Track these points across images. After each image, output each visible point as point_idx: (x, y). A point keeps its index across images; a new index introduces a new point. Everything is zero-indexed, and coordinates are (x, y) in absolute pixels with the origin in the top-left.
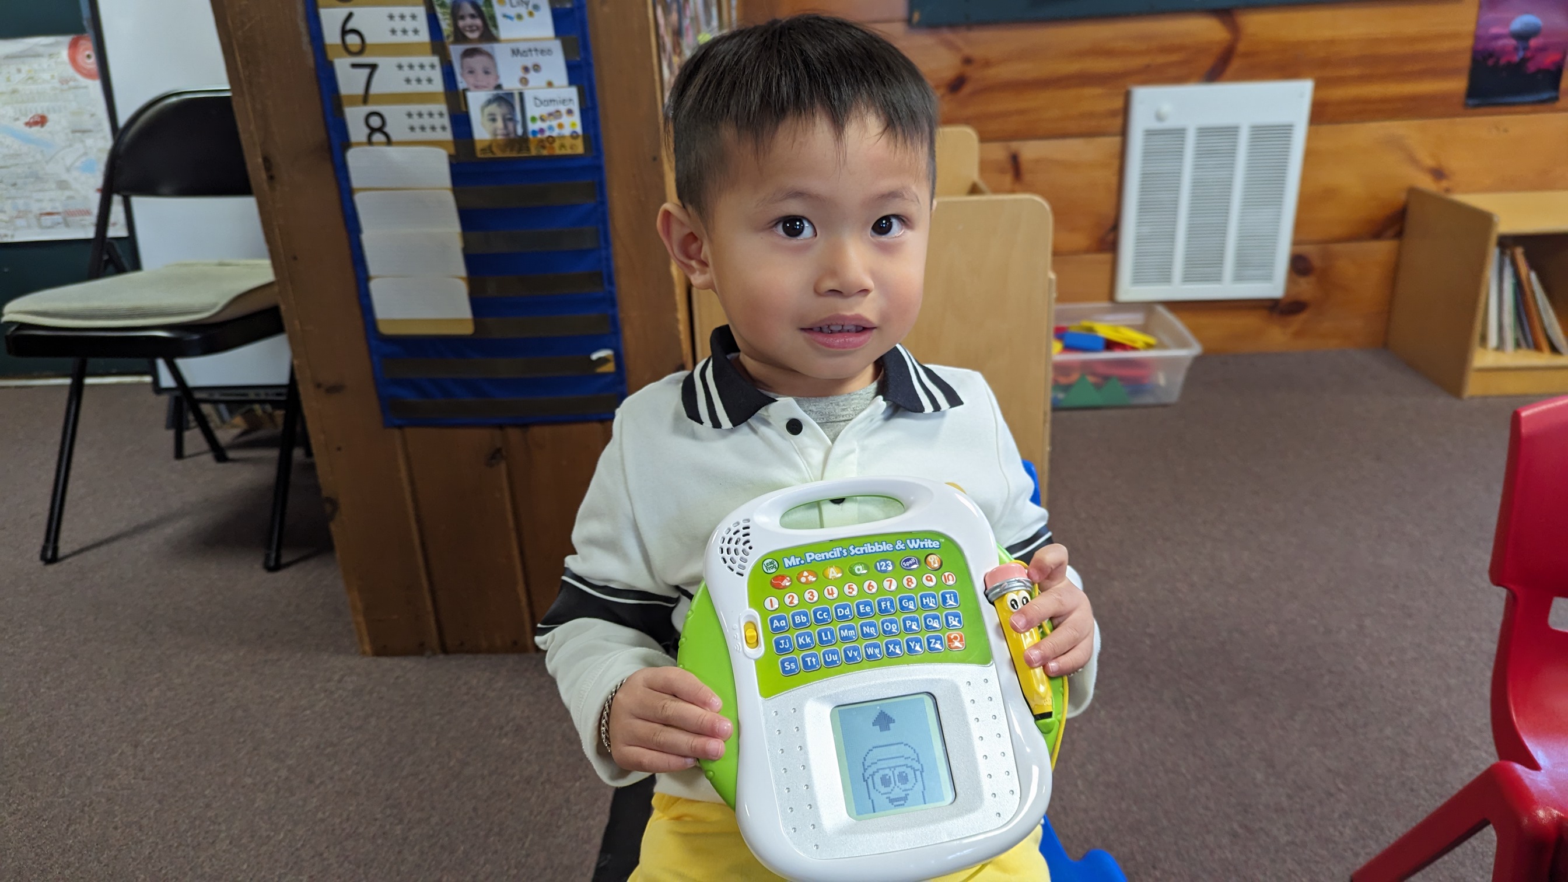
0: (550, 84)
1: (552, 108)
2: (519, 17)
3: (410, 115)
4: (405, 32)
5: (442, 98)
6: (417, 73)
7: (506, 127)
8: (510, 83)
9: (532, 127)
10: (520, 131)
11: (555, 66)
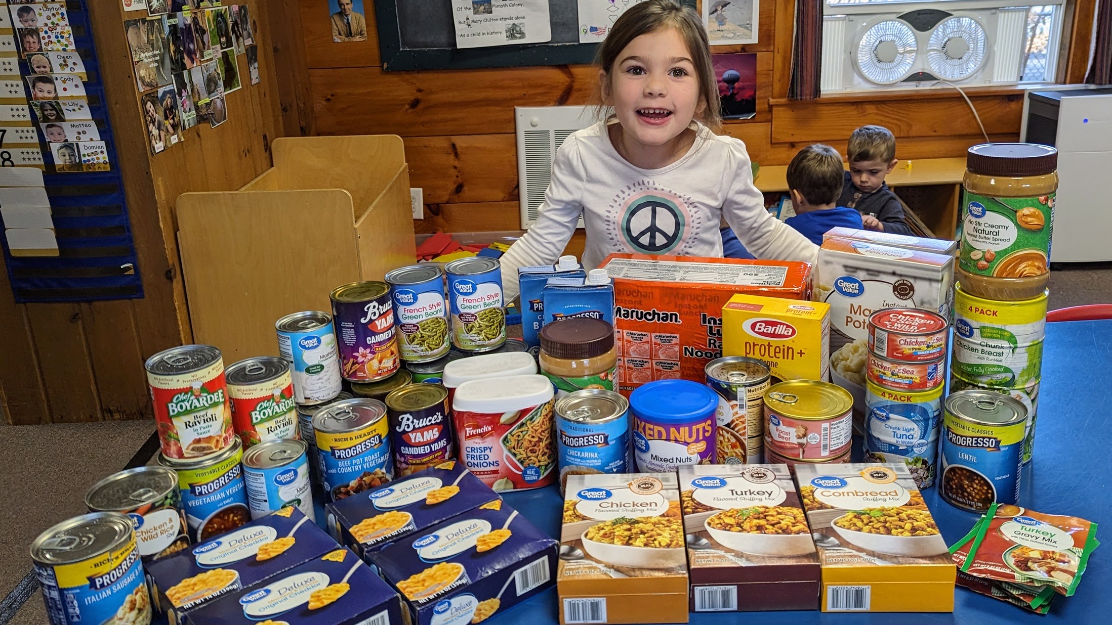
0: (91, 140)
1: (93, 151)
2: (74, 110)
3: (23, 153)
4: (19, 116)
5: (38, 145)
6: (25, 134)
7: (70, 159)
8: (72, 138)
9: (83, 159)
10: (78, 161)
11: (93, 132)
